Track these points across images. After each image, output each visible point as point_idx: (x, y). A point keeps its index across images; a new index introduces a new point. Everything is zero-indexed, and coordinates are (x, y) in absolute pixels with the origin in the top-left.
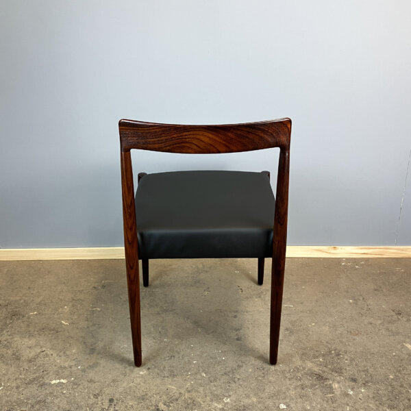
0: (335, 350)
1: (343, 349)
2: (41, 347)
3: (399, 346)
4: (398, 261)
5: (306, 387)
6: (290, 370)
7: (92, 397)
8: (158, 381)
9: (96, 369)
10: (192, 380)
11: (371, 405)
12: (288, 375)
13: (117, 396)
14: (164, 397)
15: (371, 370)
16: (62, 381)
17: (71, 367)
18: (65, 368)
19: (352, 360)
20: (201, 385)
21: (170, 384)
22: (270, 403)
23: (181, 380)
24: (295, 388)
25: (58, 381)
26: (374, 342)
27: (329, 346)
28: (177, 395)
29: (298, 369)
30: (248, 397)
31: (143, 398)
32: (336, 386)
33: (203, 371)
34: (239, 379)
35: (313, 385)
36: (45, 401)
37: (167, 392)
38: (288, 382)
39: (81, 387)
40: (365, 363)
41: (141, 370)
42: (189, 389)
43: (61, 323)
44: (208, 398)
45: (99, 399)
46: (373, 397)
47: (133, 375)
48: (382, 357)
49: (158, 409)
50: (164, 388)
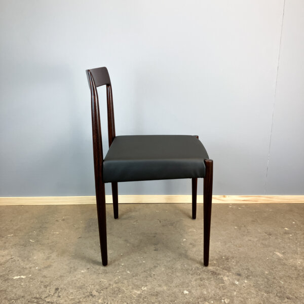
0: (225, 256)
1: (231, 256)
2: (11, 256)
3: (271, 254)
4: (267, 205)
5: (204, 279)
6: (192, 269)
7: (43, 287)
8: (94, 276)
9: (49, 269)
10: (119, 275)
11: (252, 291)
12: (191, 272)
13: (62, 286)
14: (97, 287)
15: (251, 269)
16: (22, 277)
17: (30, 268)
18: (26, 268)
19: (237, 262)
20: (125, 279)
21: (103, 278)
22: (176, 290)
23: (111, 275)
24: (196, 280)
25: (19, 277)
26: (253, 251)
27: (221, 254)
28: (107, 285)
29: (198, 268)
30: (160, 286)
31: (81, 288)
32: (226, 278)
33: (129, 270)
34: (154, 275)
35: (208, 279)
36: (5, 291)
37: (100, 283)
38: (190, 276)
39: (36, 280)
41: (82, 269)
42: (117, 281)
43: (29, 241)
44: (130, 287)
45: (48, 288)
46: (254, 286)
47: (76, 273)
48: (259, 260)
49: (91, 295)
50: (98, 281)
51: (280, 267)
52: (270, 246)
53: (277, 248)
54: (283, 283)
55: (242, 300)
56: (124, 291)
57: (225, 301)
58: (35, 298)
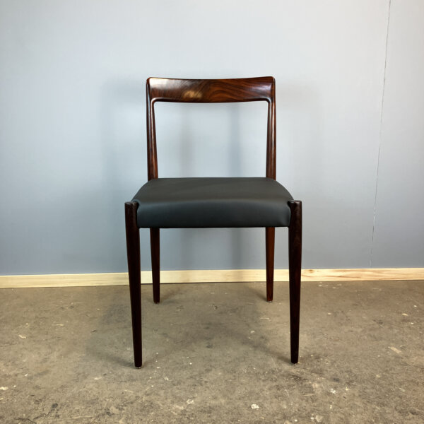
0: (314, 354)
1: (323, 353)
3: (384, 350)
5: (283, 387)
6: (264, 373)
7: (33, 403)
8: (114, 386)
9: (45, 376)
10: (153, 384)
11: (358, 404)
12: (262, 377)
13: (63, 401)
14: (118, 401)
15: (354, 371)
16: (3, 388)
17: (16, 375)
18: (10, 376)
19: (333, 363)
20: (162, 388)
21: (127, 388)
22: (240, 403)
23: (140, 384)
24: (270, 389)
27: (308, 350)
28: (133, 398)
29: (273, 371)
30: (215, 398)
31: (93, 402)
32: (316, 385)
33: (167, 375)
34: (206, 382)
35: (289, 386)
37: (122, 396)
38: (262, 383)
39: (23, 393)
40: (347, 364)
41: (97, 376)
42: (149, 392)
43: (18, 337)
44: (169, 400)
45: (41, 404)
46: (360, 396)
47: (85, 381)
48: (366, 359)
49: (108, 413)
50: (119, 392)
51: (398, 368)
52: (381, 339)
53: (393, 342)
54: (404, 391)
55: (343, 416)
56: (159, 407)
57: (317, 418)
58: (19, 419)
